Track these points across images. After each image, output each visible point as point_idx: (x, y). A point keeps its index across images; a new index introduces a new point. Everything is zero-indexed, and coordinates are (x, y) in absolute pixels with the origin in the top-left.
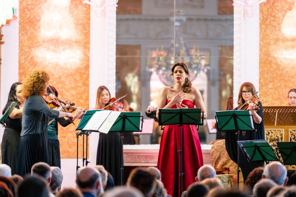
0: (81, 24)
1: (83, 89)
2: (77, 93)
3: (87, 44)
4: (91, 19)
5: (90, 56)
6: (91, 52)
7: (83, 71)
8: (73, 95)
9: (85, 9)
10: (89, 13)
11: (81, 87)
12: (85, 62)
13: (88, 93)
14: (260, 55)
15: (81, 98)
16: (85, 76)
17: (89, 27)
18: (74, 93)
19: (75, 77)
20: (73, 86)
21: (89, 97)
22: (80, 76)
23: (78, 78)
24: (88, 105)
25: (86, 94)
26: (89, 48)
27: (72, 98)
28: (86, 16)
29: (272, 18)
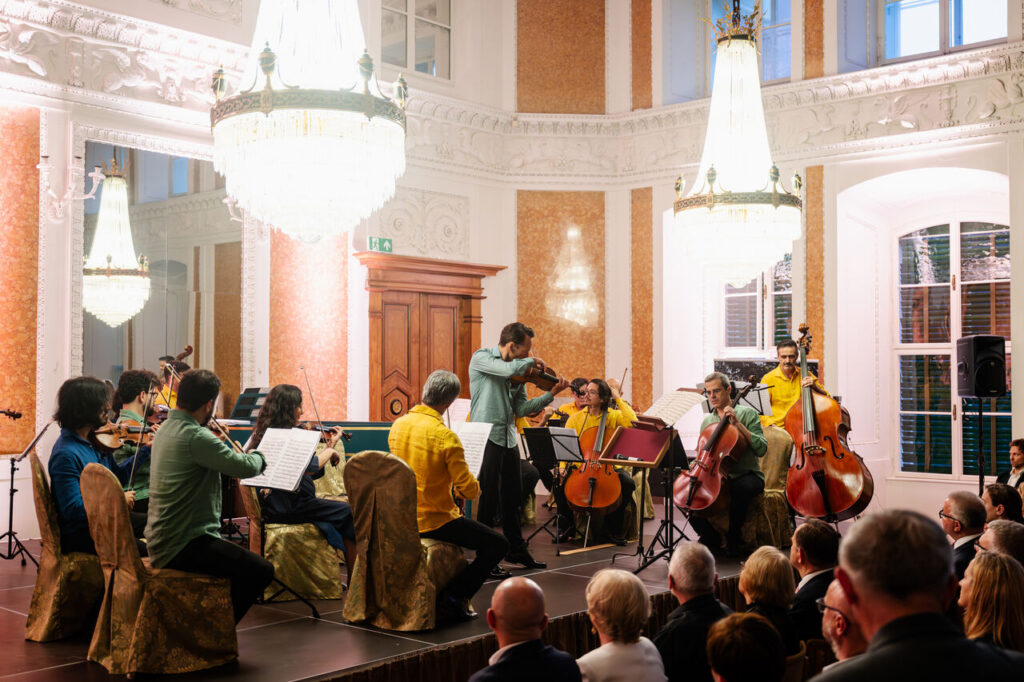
0: (25, 227)
1: (25, 336)
2: (17, 343)
3: (34, 262)
4: (41, 220)
5: (40, 280)
6: (40, 275)
7: (26, 306)
8: (9, 347)
9: (31, 202)
10: (38, 210)
11: (22, 332)
12: (30, 291)
13: (35, 342)
14: (271, 294)
15: (23, 350)
16: (30, 314)
17: (37, 232)
18: (11, 342)
19: (14, 315)
20: (10, 331)
21: (36, 350)
22: (22, 315)
23: (18, 318)
24: (35, 362)
25: (33, 345)
26: (37, 268)
27: (8, 351)
28: (31, 213)
29: (285, 244)
